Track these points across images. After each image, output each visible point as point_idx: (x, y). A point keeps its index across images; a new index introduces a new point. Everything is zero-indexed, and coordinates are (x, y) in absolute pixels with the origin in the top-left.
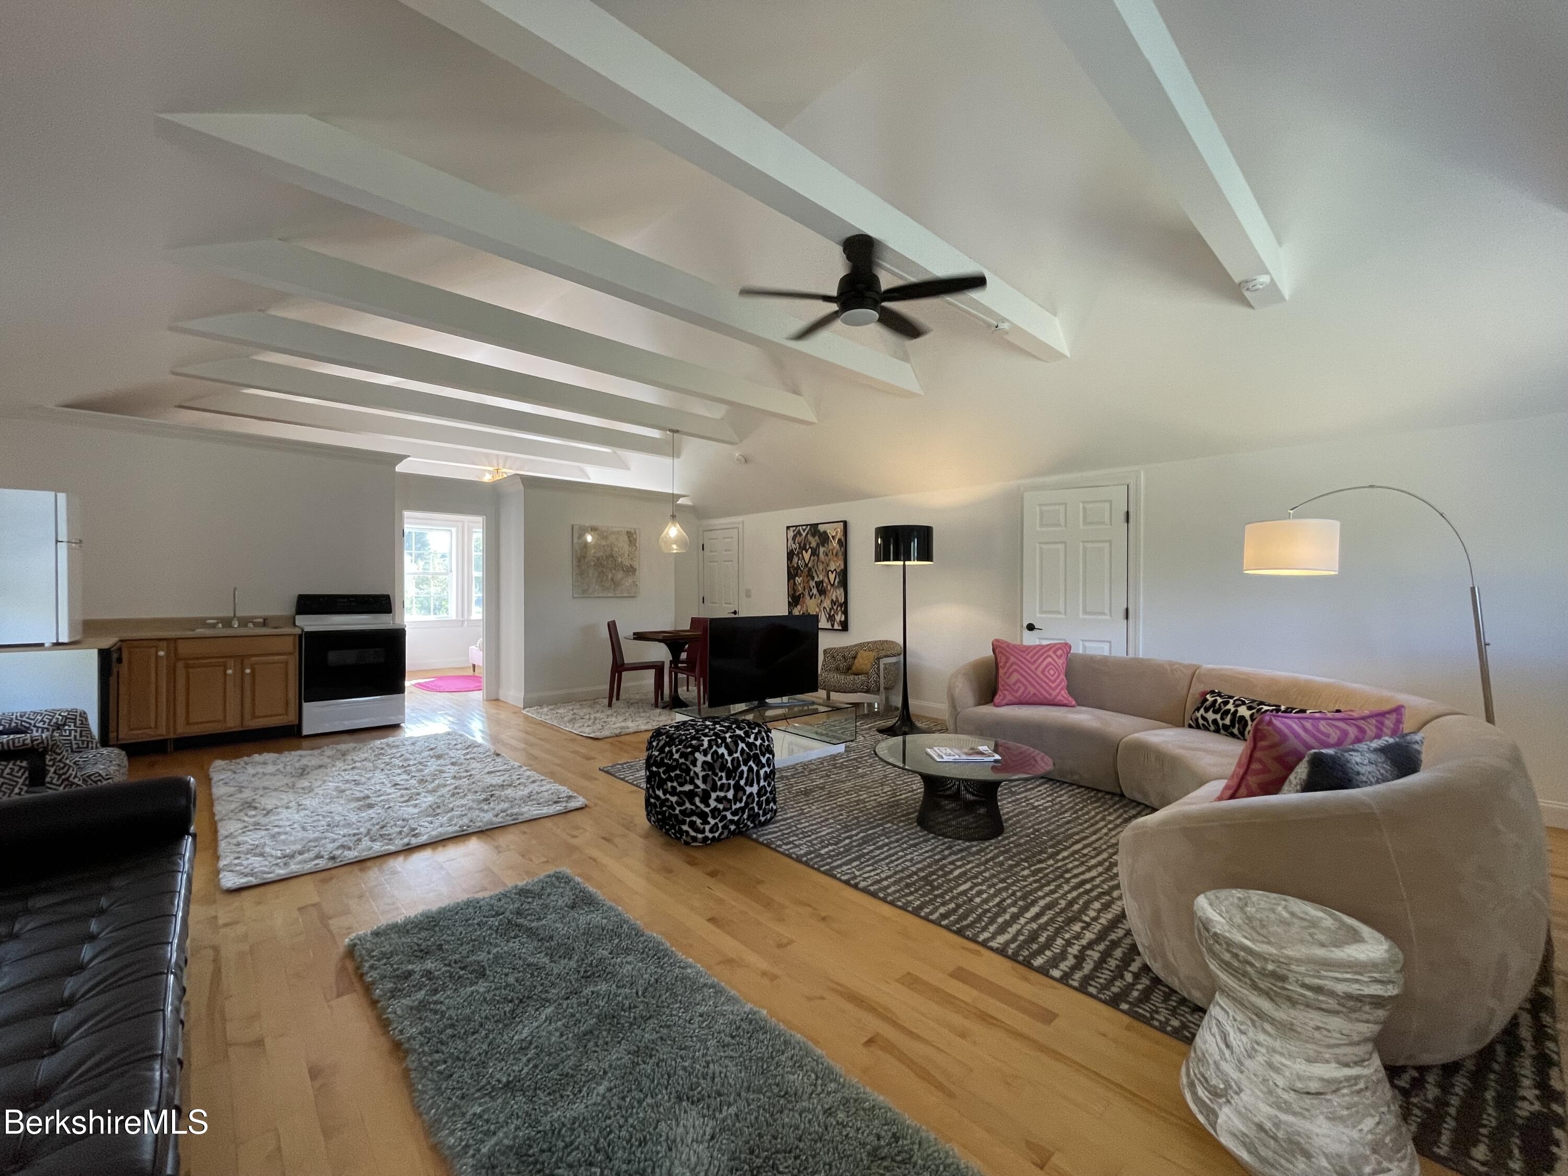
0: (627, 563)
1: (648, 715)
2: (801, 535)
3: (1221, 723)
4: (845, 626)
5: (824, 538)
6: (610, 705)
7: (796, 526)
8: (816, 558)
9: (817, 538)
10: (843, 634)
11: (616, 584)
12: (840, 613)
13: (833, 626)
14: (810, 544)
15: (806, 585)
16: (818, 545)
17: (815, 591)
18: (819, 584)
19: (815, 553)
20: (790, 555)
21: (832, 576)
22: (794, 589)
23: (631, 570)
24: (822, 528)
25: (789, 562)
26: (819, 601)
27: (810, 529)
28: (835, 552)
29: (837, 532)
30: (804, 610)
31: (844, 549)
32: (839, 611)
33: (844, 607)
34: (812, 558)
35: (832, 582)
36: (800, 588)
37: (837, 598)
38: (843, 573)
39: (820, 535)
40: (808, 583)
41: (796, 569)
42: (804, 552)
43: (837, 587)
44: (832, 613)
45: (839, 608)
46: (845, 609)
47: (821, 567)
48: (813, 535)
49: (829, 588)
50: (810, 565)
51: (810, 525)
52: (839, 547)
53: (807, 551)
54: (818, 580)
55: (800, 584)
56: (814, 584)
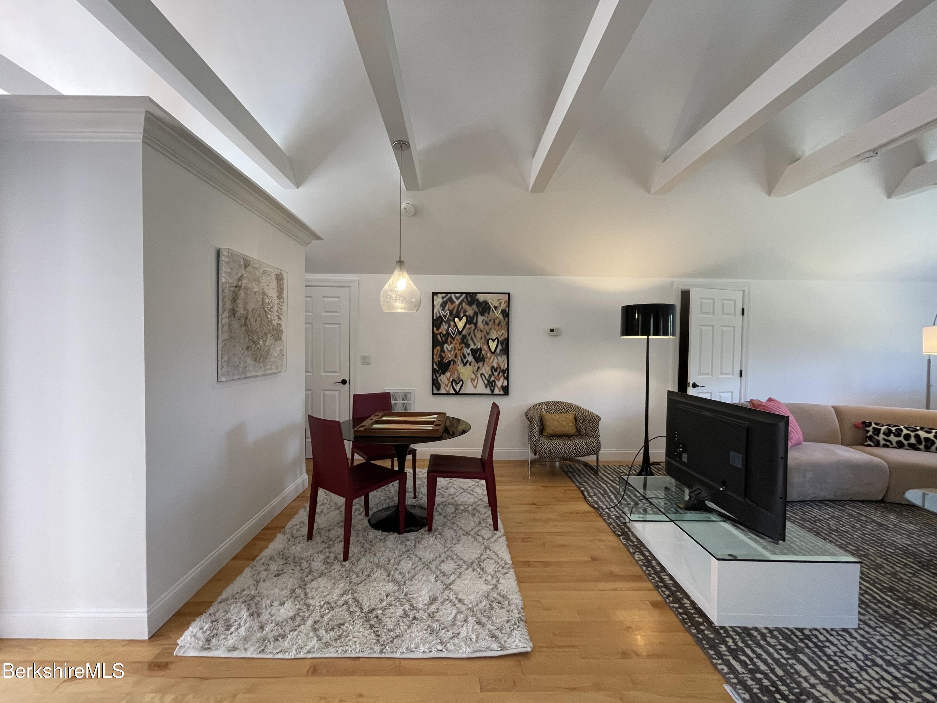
0: (276, 322)
2: (452, 302)
4: (506, 390)
5: (484, 308)
7: (447, 293)
8: (473, 326)
9: (474, 306)
10: (506, 398)
11: (264, 355)
12: (502, 379)
13: (492, 391)
14: (465, 312)
15: (459, 353)
16: (476, 314)
17: (470, 358)
18: (476, 352)
19: (470, 321)
20: (437, 322)
21: (493, 345)
22: (441, 356)
23: (278, 333)
24: (481, 298)
25: (435, 329)
26: (476, 368)
27: (466, 297)
28: (497, 322)
29: (498, 303)
30: (455, 377)
31: (507, 319)
32: (501, 377)
33: (506, 373)
34: (468, 326)
35: (493, 350)
36: (450, 356)
37: (498, 364)
38: (505, 342)
39: (479, 304)
40: (461, 350)
41: (444, 336)
42: (456, 319)
43: (498, 355)
44: (492, 378)
45: (501, 374)
46: (506, 375)
47: (479, 335)
48: (470, 304)
49: (489, 355)
50: (464, 333)
51: (467, 293)
52: (501, 317)
53: (460, 320)
54: (475, 347)
55: (450, 351)
56: (469, 351)
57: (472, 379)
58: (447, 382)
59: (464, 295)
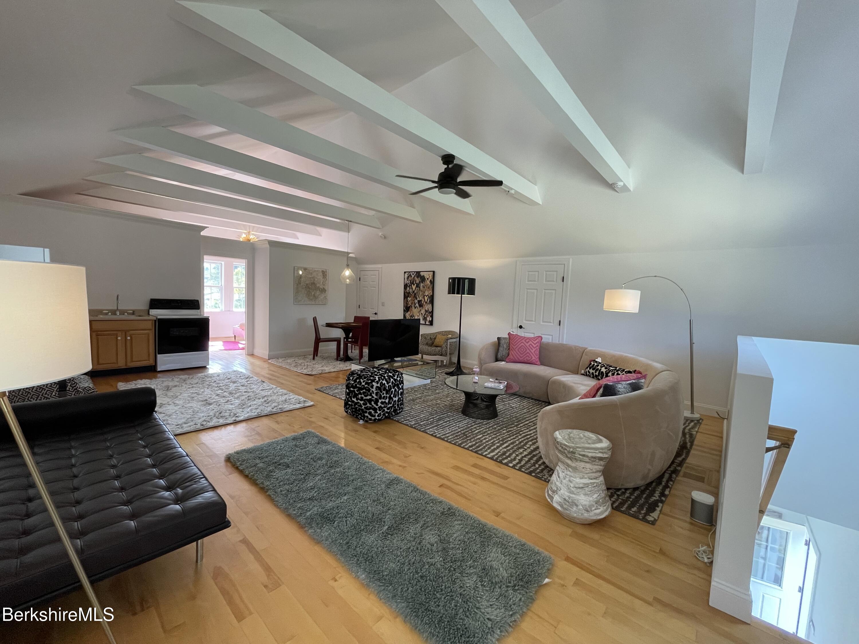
0: (321, 287)
1: (334, 364)
2: (411, 276)
3: (595, 374)
4: (431, 323)
5: (423, 279)
6: (314, 359)
7: (409, 272)
9: (419, 278)
10: (430, 327)
11: (315, 297)
12: (429, 317)
13: (425, 322)
14: (416, 281)
15: (413, 302)
16: (420, 282)
17: (417, 305)
18: (419, 301)
19: (418, 286)
20: (406, 286)
21: (426, 298)
22: (407, 303)
23: (323, 291)
24: (422, 274)
25: (405, 290)
26: (419, 310)
27: (416, 274)
28: (428, 286)
29: (429, 276)
30: (412, 314)
31: (433, 285)
33: (432, 313)
34: (417, 288)
35: (426, 301)
37: (428, 309)
38: (432, 297)
39: (421, 277)
40: (414, 300)
41: (408, 293)
42: (413, 285)
43: (428, 304)
44: (425, 316)
45: (430, 314)
47: (421, 293)
49: (424, 303)
50: (415, 292)
51: (416, 272)
52: (430, 284)
53: (414, 285)
55: (410, 301)
56: (417, 301)
57: (418, 316)
58: (409, 316)
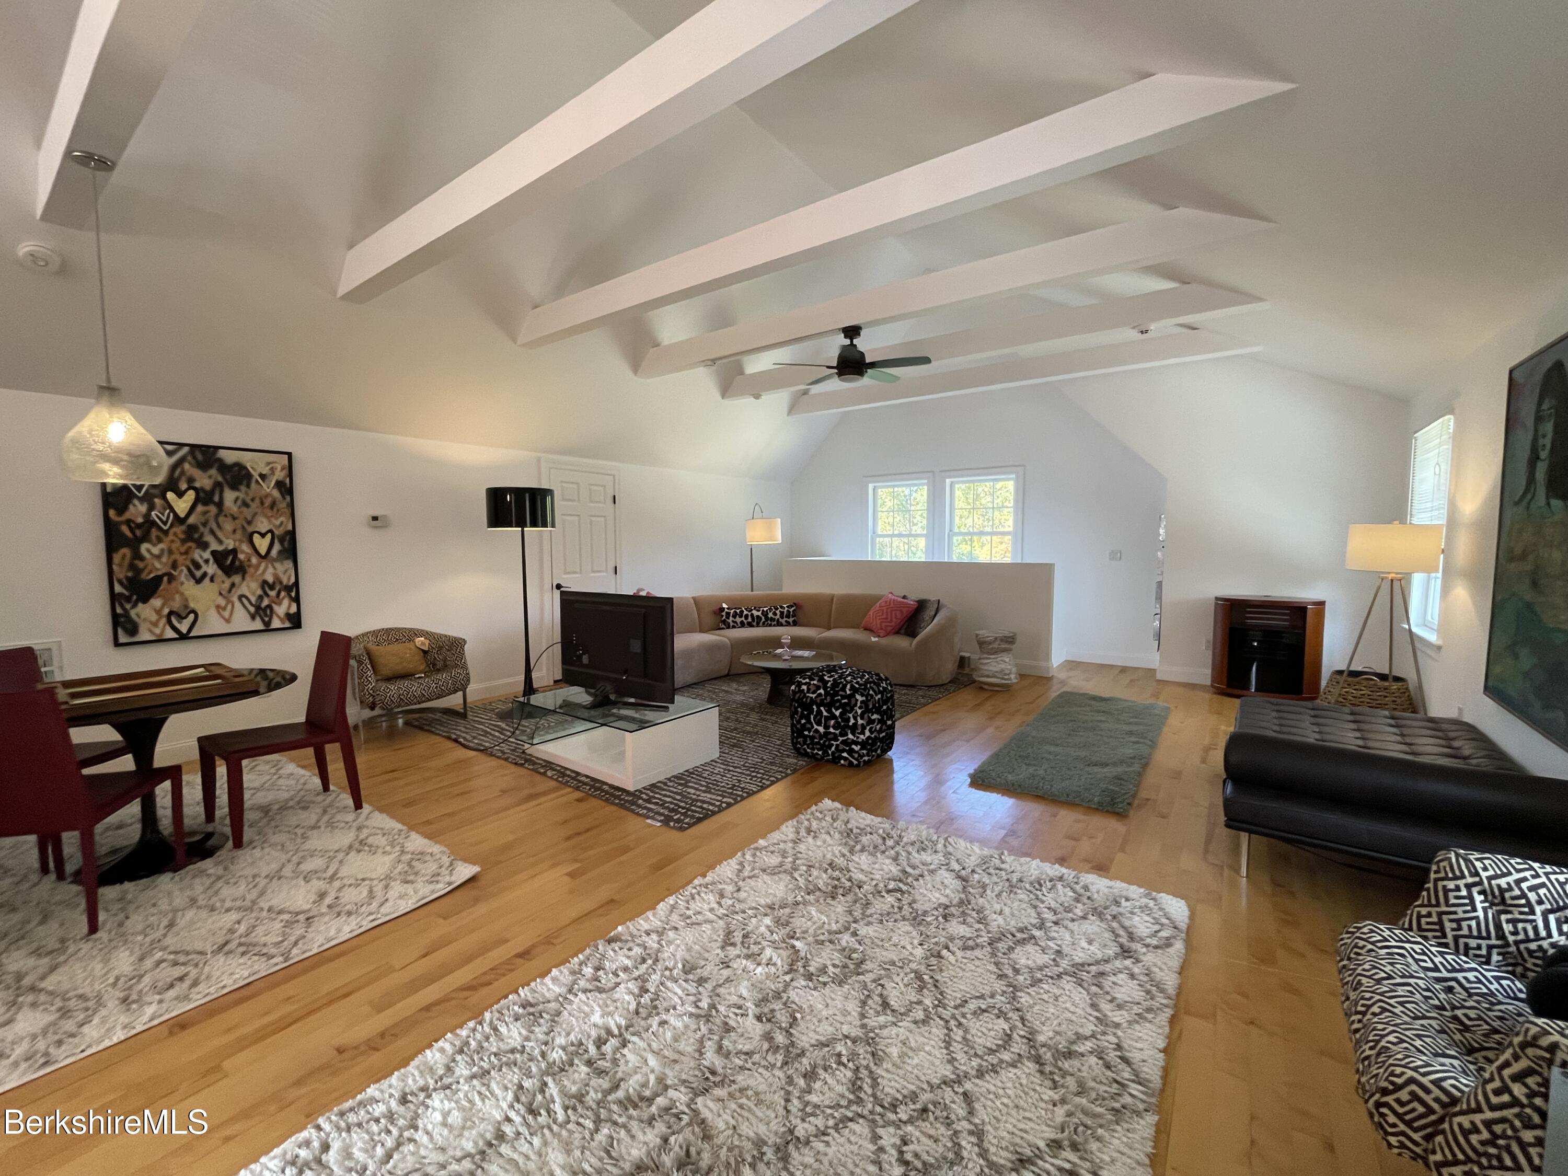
4: (295, 621)
5: (237, 476)
8: (213, 509)
9: (213, 472)
10: (295, 635)
12: (283, 603)
13: (267, 624)
14: (191, 480)
15: (181, 559)
16: (216, 486)
17: (212, 568)
18: (219, 556)
19: (203, 497)
20: (116, 501)
21: (262, 544)
22: (132, 567)
24: (229, 457)
25: (112, 513)
26: (227, 585)
27: (192, 453)
28: (268, 502)
29: (268, 468)
30: (176, 605)
31: (288, 498)
32: (283, 598)
33: (293, 590)
34: (200, 508)
35: (263, 552)
36: (158, 565)
37: (276, 577)
38: (288, 538)
39: (224, 468)
40: (186, 553)
41: (139, 526)
42: (170, 495)
44: (266, 602)
45: (283, 594)
46: (293, 594)
47: (228, 526)
48: (203, 466)
50: (191, 520)
51: (193, 447)
52: (276, 494)
53: (180, 494)
54: (220, 548)
55: (159, 557)
56: (207, 555)
57: (218, 607)
58: (154, 617)
59: (186, 449)
